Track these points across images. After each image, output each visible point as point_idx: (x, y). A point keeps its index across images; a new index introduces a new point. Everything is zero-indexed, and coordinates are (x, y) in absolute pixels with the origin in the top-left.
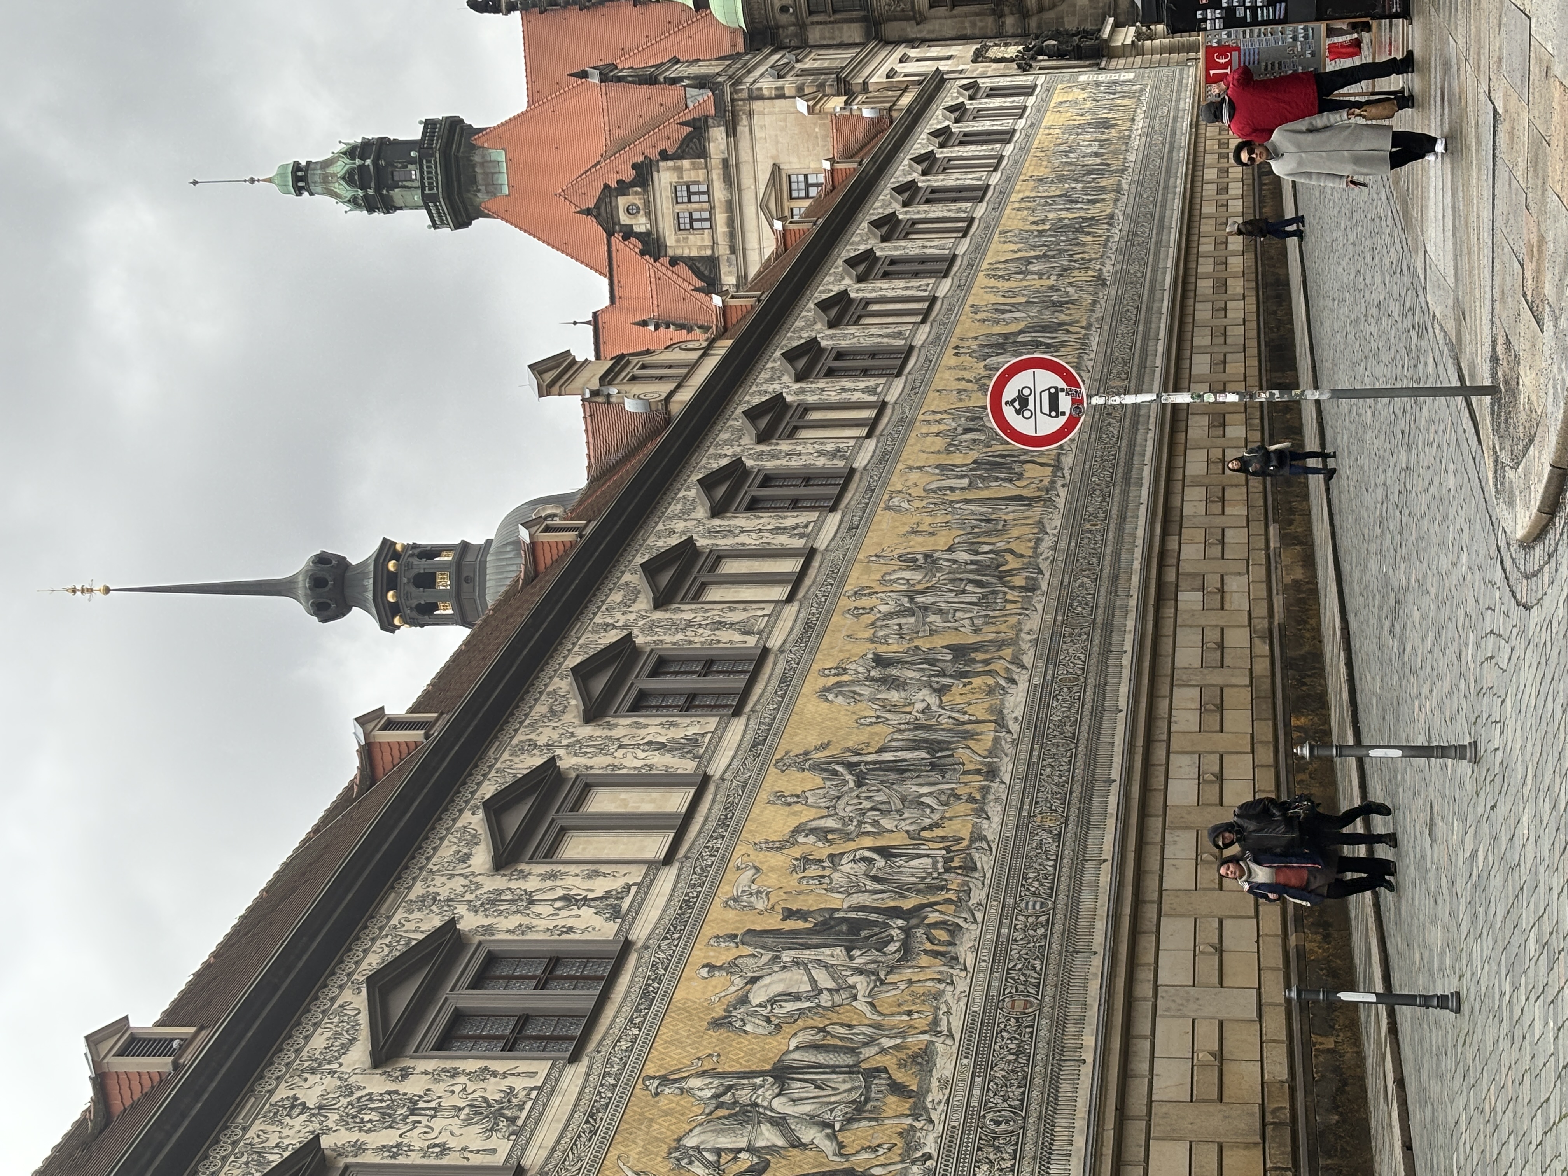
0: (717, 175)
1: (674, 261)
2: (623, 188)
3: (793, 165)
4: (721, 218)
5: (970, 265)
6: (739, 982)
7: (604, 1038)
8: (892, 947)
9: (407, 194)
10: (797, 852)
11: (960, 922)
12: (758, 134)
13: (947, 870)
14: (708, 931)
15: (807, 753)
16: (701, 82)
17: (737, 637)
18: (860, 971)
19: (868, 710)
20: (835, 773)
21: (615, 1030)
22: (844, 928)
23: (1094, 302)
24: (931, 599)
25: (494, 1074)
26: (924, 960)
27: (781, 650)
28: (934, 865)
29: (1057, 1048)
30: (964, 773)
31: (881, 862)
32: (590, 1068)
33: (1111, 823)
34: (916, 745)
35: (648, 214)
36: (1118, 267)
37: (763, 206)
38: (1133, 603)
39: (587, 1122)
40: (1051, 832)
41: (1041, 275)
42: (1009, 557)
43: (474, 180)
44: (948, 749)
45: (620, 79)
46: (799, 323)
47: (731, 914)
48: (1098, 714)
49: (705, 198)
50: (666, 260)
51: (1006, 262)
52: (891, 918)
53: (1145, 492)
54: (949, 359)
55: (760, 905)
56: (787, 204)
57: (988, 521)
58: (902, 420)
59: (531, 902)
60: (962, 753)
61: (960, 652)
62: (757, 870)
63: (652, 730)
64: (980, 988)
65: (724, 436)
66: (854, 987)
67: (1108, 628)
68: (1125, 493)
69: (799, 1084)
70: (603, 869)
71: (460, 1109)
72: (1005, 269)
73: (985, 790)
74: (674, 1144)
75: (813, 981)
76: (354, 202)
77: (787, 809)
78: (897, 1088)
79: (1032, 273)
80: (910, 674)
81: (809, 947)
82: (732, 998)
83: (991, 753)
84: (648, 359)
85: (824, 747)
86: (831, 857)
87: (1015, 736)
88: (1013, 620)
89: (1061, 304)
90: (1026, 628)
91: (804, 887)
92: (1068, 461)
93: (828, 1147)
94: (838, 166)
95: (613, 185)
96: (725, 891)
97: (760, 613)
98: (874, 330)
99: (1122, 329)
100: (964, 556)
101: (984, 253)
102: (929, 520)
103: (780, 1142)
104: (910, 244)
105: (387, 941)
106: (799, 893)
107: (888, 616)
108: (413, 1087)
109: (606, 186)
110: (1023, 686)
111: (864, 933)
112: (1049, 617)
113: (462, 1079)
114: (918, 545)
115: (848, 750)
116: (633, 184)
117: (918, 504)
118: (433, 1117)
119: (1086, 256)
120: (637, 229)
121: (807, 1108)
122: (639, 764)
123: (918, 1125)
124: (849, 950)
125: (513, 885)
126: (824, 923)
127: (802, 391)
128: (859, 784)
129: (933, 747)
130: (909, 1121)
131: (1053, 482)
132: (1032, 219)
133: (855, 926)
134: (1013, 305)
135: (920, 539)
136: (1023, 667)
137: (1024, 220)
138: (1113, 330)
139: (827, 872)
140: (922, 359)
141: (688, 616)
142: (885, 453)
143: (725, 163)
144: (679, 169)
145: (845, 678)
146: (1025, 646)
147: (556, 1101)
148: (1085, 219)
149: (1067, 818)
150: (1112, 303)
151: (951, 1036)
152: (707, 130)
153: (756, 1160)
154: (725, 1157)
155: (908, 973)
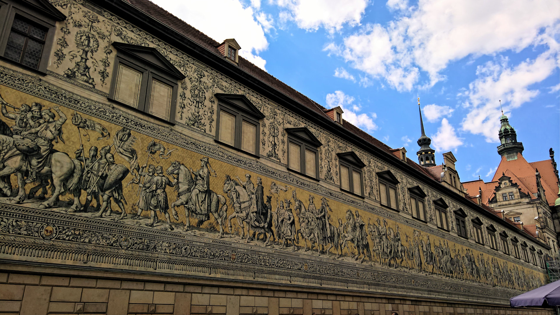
0: (517, 201)
1: (495, 194)
2: (511, 181)
3: (522, 217)
4: (507, 203)
5: (495, 254)
6: (244, 184)
7: (223, 149)
8: (257, 224)
9: (504, 141)
10: (292, 201)
11: (267, 242)
12: (528, 209)
13: (286, 239)
14: (263, 178)
15: (328, 206)
16: (539, 196)
17: (368, 191)
18: (247, 214)
19: (344, 222)
20: (321, 212)
21: (226, 152)
22: (264, 211)
23: (488, 284)
24: (384, 240)
25: (211, 122)
26: (252, 232)
27: (364, 202)
28: (288, 236)
29: (216, 267)
30: (323, 246)
31: (289, 222)
32: (212, 145)
33: (306, 284)
34: (332, 233)
35: (505, 187)
36: (499, 290)
37: (511, 212)
38: (387, 292)
39: (191, 143)
40: (301, 267)
41: (495, 271)
42: (401, 260)
43: (509, 153)
44: (331, 241)
45: (537, 179)
46: (472, 213)
47: (270, 183)
48: (346, 282)
49: (511, 199)
50: (495, 192)
51: (497, 263)
52: (268, 224)
53: (426, 296)
54: (465, 248)
55: (273, 191)
56: (512, 217)
57: (412, 255)
58: (444, 235)
59: (274, 136)
60: (330, 245)
61: (367, 246)
62: (286, 191)
63: (335, 169)
64: (240, 246)
65: (434, 193)
66: (241, 212)
67: (378, 285)
68: (425, 291)
69: (204, 196)
70: (286, 154)
71: (198, 113)
72: (495, 263)
73: (317, 250)
74: (181, 163)
75: (244, 202)
76: (501, 131)
77: (308, 200)
78: (201, 222)
79: (495, 269)
80: (358, 234)
81: (257, 202)
82: (238, 181)
83: (330, 253)
84: (456, 178)
85: (331, 210)
86: (291, 210)
87: (337, 259)
88: (379, 260)
89: (486, 275)
90: (376, 263)
91: (279, 202)
92: (435, 276)
93: (178, 203)
94: (521, 225)
95: (511, 179)
96: (278, 183)
97: (376, 198)
98: (472, 230)
99: (480, 291)
100: (400, 248)
101: (499, 258)
102: (411, 240)
103: (180, 190)
104: (500, 240)
105: (260, 102)
106: (277, 201)
107: (378, 229)
108: (207, 103)
109: (510, 178)
110: (355, 262)
111: (262, 216)
112: (380, 270)
113: (209, 114)
114: (403, 238)
115: (330, 216)
116: (512, 183)
117: (417, 238)
118: (195, 106)
119: (502, 282)
120: (501, 185)
121: (194, 198)
122: (323, 165)
123: (186, 227)
124: (255, 212)
125: (280, 133)
126: (266, 206)
127: (450, 212)
128: (317, 218)
129: (332, 238)
130: (187, 225)
131: (427, 272)
132: (511, 269)
133: (265, 215)
134: (484, 264)
135: (405, 237)
136: (362, 262)
137: (511, 267)
138: (480, 289)
139: (285, 208)
140: (465, 241)
141: (374, 180)
142: (433, 231)
143: (520, 203)
144: (517, 193)
145: (355, 217)
146: (370, 263)
147: (201, 136)
148: (513, 282)
149: (307, 272)
150: (488, 288)
151: (222, 238)
152: (528, 198)
153: (174, 184)
154: (176, 176)
155: (247, 227)
